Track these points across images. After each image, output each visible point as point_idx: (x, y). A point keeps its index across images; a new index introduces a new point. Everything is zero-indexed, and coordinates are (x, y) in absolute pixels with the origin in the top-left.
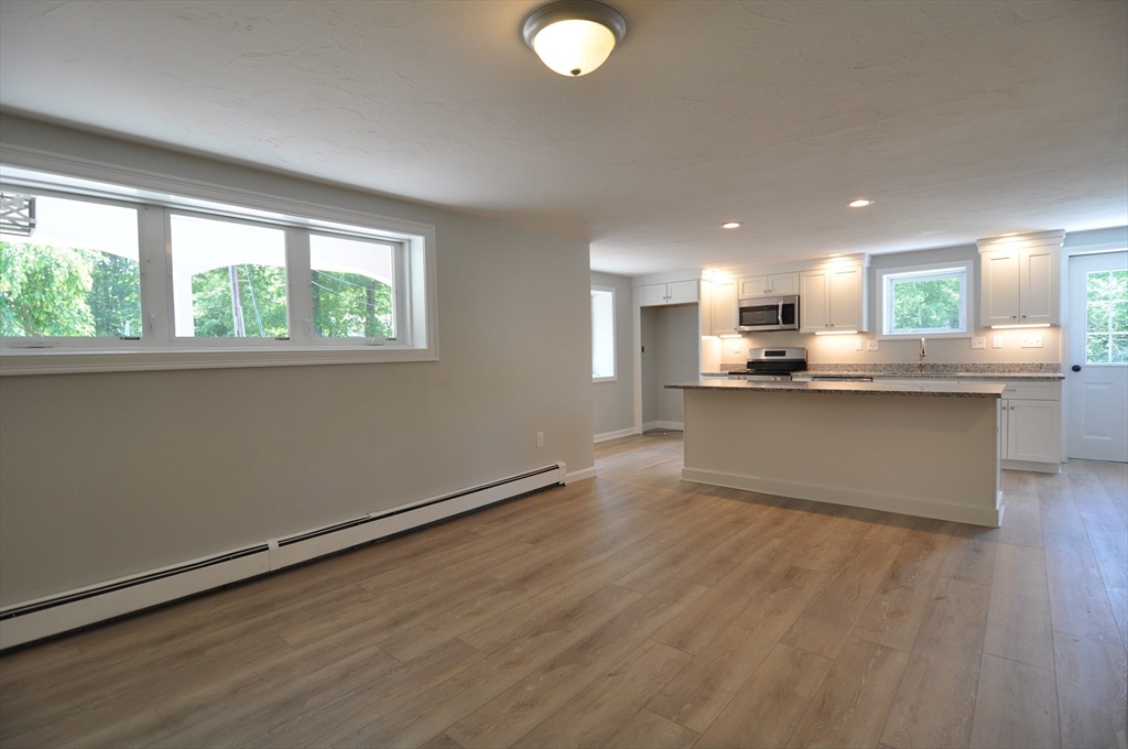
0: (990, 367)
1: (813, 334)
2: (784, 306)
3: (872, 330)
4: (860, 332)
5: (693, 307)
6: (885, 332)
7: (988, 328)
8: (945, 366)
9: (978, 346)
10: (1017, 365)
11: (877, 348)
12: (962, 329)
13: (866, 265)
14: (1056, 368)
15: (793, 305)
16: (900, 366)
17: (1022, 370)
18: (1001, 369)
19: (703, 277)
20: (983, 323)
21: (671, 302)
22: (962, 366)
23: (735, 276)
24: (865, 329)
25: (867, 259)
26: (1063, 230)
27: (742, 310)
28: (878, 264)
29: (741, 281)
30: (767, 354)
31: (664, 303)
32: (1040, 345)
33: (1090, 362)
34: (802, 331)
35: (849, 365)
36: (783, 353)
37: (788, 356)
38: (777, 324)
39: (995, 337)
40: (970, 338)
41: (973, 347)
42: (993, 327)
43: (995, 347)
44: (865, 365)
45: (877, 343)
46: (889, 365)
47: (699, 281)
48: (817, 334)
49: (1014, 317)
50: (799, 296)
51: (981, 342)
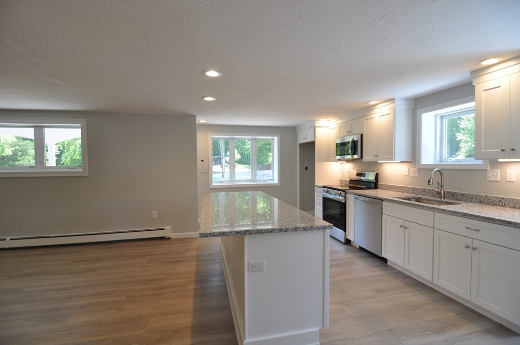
2: (353, 141)
3: (414, 160)
6: (423, 162)
8: (463, 195)
9: (493, 179)
11: (417, 175)
15: (357, 141)
21: (306, 141)
22: (476, 196)
27: (337, 145)
28: (419, 104)
29: (339, 126)
30: (358, 175)
31: (304, 142)
34: (364, 159)
35: (399, 187)
36: (364, 175)
37: (367, 177)
38: (349, 154)
39: (508, 170)
40: (486, 170)
41: (488, 179)
42: (499, 160)
43: (508, 180)
44: (408, 188)
45: (417, 171)
46: (423, 190)
47: (315, 127)
48: (379, 162)
49: (503, 150)
50: (362, 135)
51: (496, 175)
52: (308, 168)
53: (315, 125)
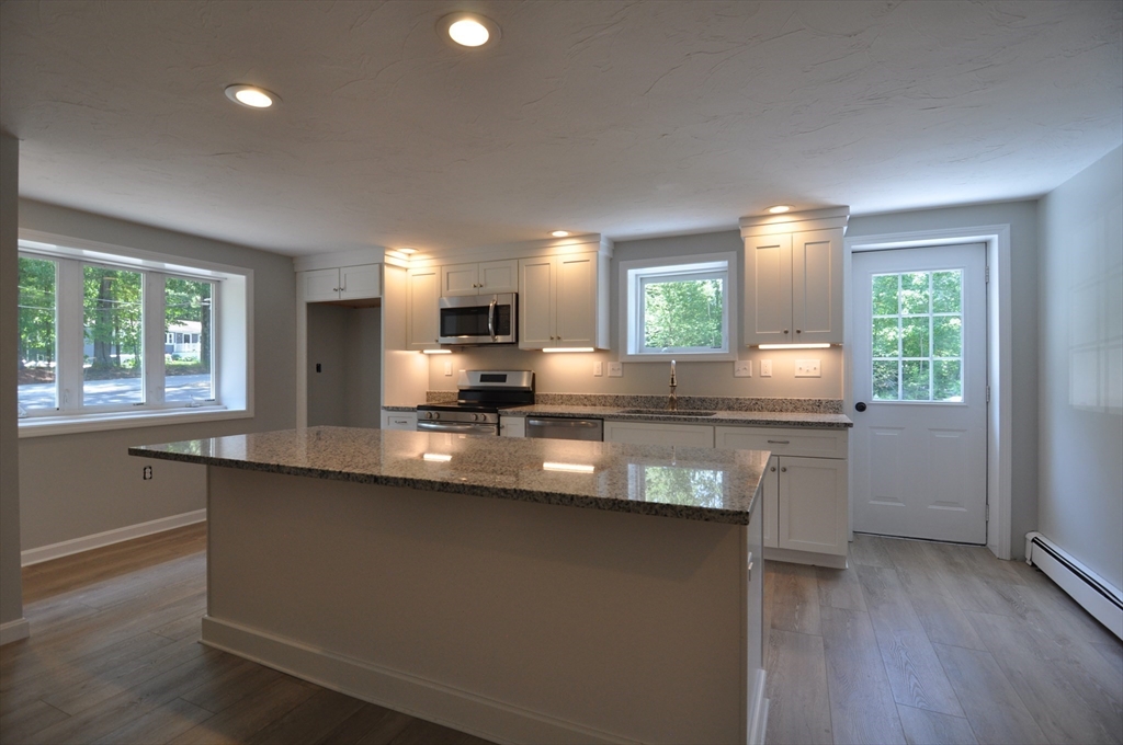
0: (756, 403)
2: (496, 307)
3: (613, 347)
4: (598, 351)
5: (373, 305)
6: (631, 350)
7: (754, 348)
8: (703, 400)
9: (743, 374)
10: (791, 402)
11: (620, 374)
12: (724, 350)
13: (603, 252)
14: (836, 407)
15: (508, 307)
16: (648, 400)
17: (796, 409)
18: (771, 407)
19: (387, 260)
20: (748, 342)
21: (345, 296)
22: (723, 400)
23: (434, 262)
24: (602, 346)
25: (603, 243)
26: (846, 207)
27: (445, 312)
28: (625, 252)
29: (445, 270)
30: (484, 378)
31: (335, 297)
32: (818, 375)
33: (876, 398)
34: (521, 345)
35: (586, 397)
36: (503, 378)
37: (508, 383)
38: (488, 334)
39: (763, 361)
40: (733, 362)
41: (737, 374)
42: (761, 347)
43: (763, 374)
44: (605, 397)
45: (620, 367)
46: (634, 398)
47: (381, 266)
48: (545, 350)
49: (786, 332)
50: (517, 295)
51: (747, 367)
52: (322, 368)
53: (383, 259)
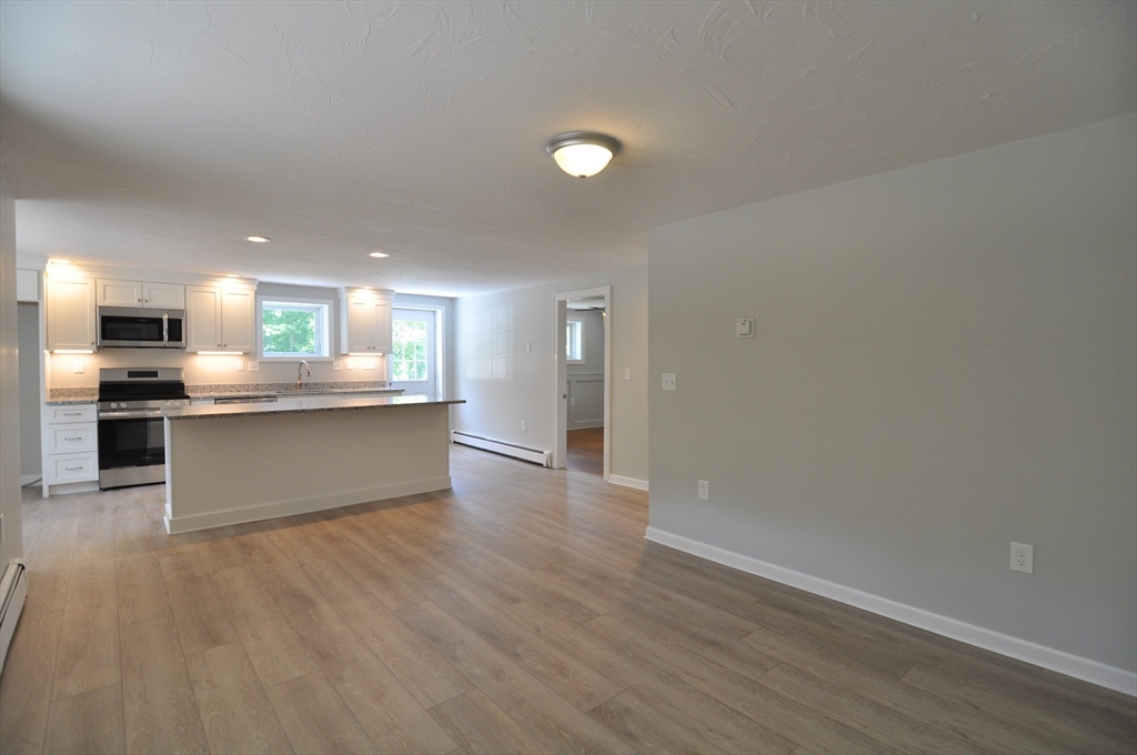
0: (346, 385)
1: (195, 353)
2: (170, 320)
3: (255, 352)
4: (244, 354)
6: (265, 355)
7: (346, 355)
8: (316, 384)
9: (338, 368)
10: (363, 382)
11: (258, 369)
12: (326, 354)
14: (384, 384)
15: (180, 320)
16: (280, 385)
17: (365, 386)
18: (353, 386)
20: (342, 350)
22: (328, 383)
23: (89, 276)
24: (249, 351)
26: (394, 291)
27: (105, 320)
29: (100, 284)
30: (131, 374)
32: (374, 368)
34: (188, 350)
35: (230, 386)
36: (155, 374)
37: (161, 378)
38: (160, 340)
40: (331, 362)
41: (335, 369)
42: (349, 354)
45: (258, 365)
47: (40, 273)
49: (369, 348)
50: (186, 312)
51: (340, 365)
53: (45, 267)
